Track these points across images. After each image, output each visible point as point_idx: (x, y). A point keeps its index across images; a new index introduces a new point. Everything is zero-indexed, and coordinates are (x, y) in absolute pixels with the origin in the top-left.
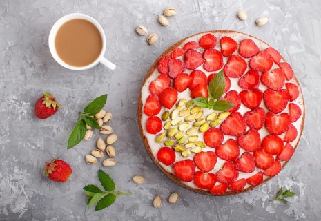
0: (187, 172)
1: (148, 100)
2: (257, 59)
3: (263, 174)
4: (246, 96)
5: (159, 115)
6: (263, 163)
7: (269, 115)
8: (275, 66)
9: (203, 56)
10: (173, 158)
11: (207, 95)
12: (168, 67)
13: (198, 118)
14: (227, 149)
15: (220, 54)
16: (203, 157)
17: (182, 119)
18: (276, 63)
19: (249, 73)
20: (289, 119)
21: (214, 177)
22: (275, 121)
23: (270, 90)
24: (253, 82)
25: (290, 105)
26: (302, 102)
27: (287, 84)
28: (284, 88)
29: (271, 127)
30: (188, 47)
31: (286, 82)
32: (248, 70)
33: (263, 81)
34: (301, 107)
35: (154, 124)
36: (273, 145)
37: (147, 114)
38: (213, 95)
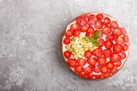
0: (73, 63)
1: (69, 31)
2: (116, 30)
3: (103, 75)
4: (107, 43)
5: (71, 38)
6: (104, 71)
7: (113, 53)
8: (122, 36)
9: (96, 22)
10: (70, 56)
11: (92, 37)
12: (81, 21)
13: (85, 44)
14: (92, 61)
15: (103, 24)
16: (82, 60)
17: (79, 43)
18: (123, 35)
19: (111, 35)
20: (120, 58)
21: (83, 70)
22: (115, 56)
23: (117, 44)
24: (112, 38)
25: (123, 53)
26: (128, 53)
27: (124, 44)
28: (123, 45)
29: (112, 58)
30: (92, 16)
31: (124, 43)
32: (111, 33)
33: (116, 39)
34: (127, 55)
35: (67, 41)
36: (110, 66)
37: (66, 36)
38: (94, 38)
